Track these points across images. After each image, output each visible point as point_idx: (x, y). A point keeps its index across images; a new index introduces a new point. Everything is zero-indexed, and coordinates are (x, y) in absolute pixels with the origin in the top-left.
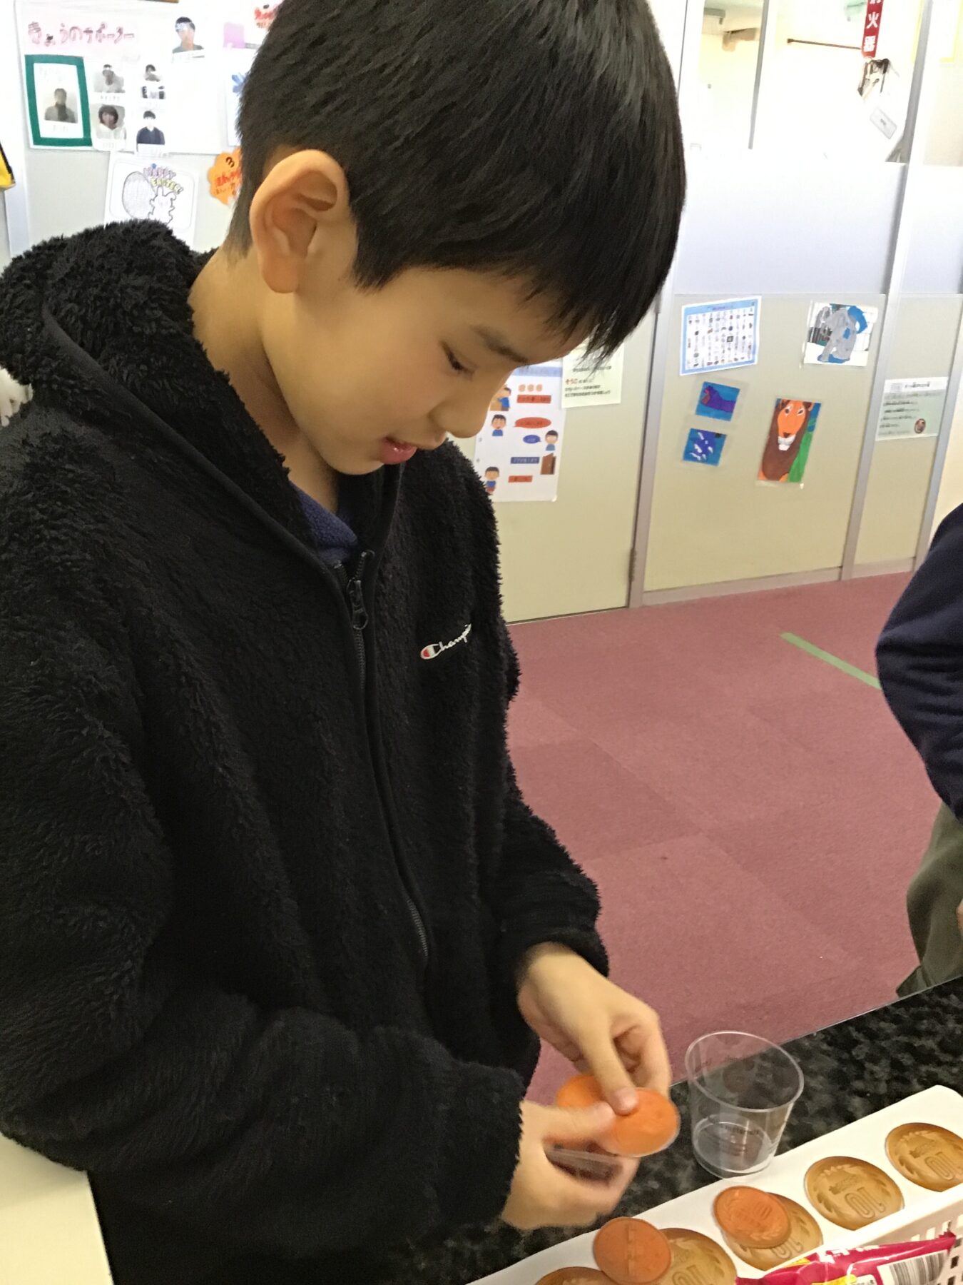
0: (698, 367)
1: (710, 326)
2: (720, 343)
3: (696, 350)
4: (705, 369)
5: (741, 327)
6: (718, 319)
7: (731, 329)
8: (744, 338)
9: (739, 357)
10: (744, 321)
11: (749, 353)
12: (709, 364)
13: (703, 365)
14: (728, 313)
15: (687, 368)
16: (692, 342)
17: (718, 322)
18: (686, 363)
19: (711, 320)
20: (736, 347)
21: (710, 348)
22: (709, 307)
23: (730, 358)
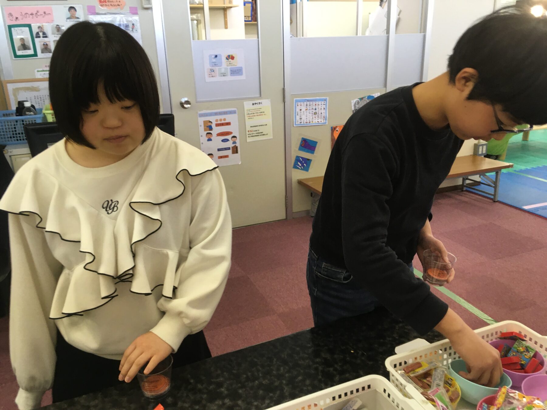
0: (302, 123)
1: (307, 108)
2: (311, 115)
3: (300, 116)
4: (305, 124)
5: (320, 109)
6: (310, 105)
7: (316, 109)
8: (321, 113)
9: (319, 120)
10: (321, 107)
11: (324, 119)
12: (306, 122)
13: (304, 123)
14: (314, 104)
15: (297, 124)
16: (298, 113)
17: (310, 106)
18: (297, 121)
19: (307, 105)
20: (318, 117)
21: (306, 116)
22: (305, 100)
23: (315, 121)
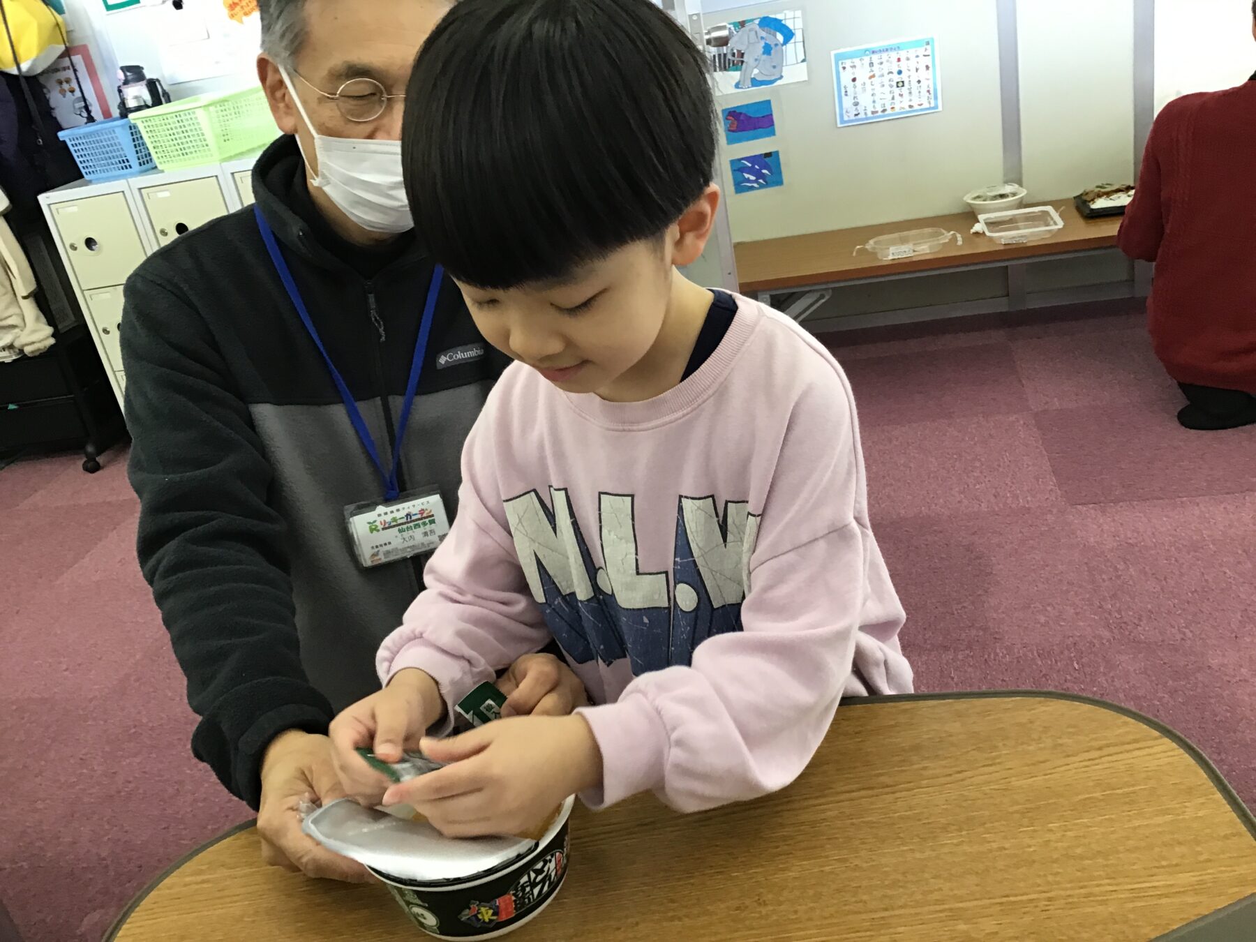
0: (859, 117)
1: (872, 71)
2: (887, 89)
3: (854, 98)
4: (867, 119)
5: (914, 69)
6: (881, 63)
7: (900, 72)
8: (919, 82)
9: (915, 103)
10: (918, 62)
11: (928, 98)
12: (873, 113)
13: (866, 114)
14: (894, 55)
15: (846, 118)
17: (882, 66)
18: (844, 111)
19: (871, 64)
20: (910, 93)
21: (873, 95)
22: (868, 50)
23: (902, 104)
